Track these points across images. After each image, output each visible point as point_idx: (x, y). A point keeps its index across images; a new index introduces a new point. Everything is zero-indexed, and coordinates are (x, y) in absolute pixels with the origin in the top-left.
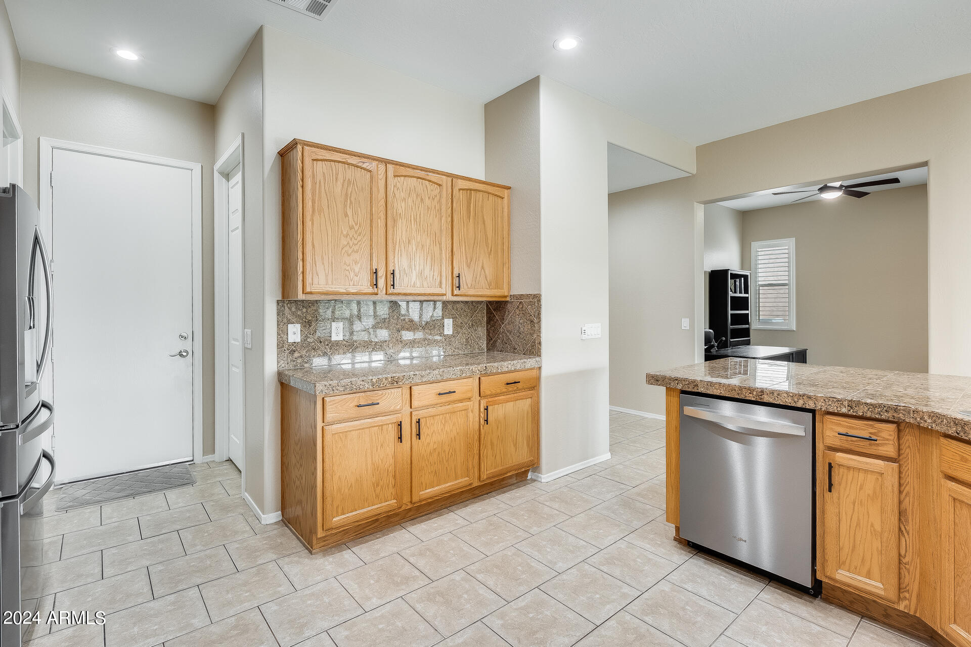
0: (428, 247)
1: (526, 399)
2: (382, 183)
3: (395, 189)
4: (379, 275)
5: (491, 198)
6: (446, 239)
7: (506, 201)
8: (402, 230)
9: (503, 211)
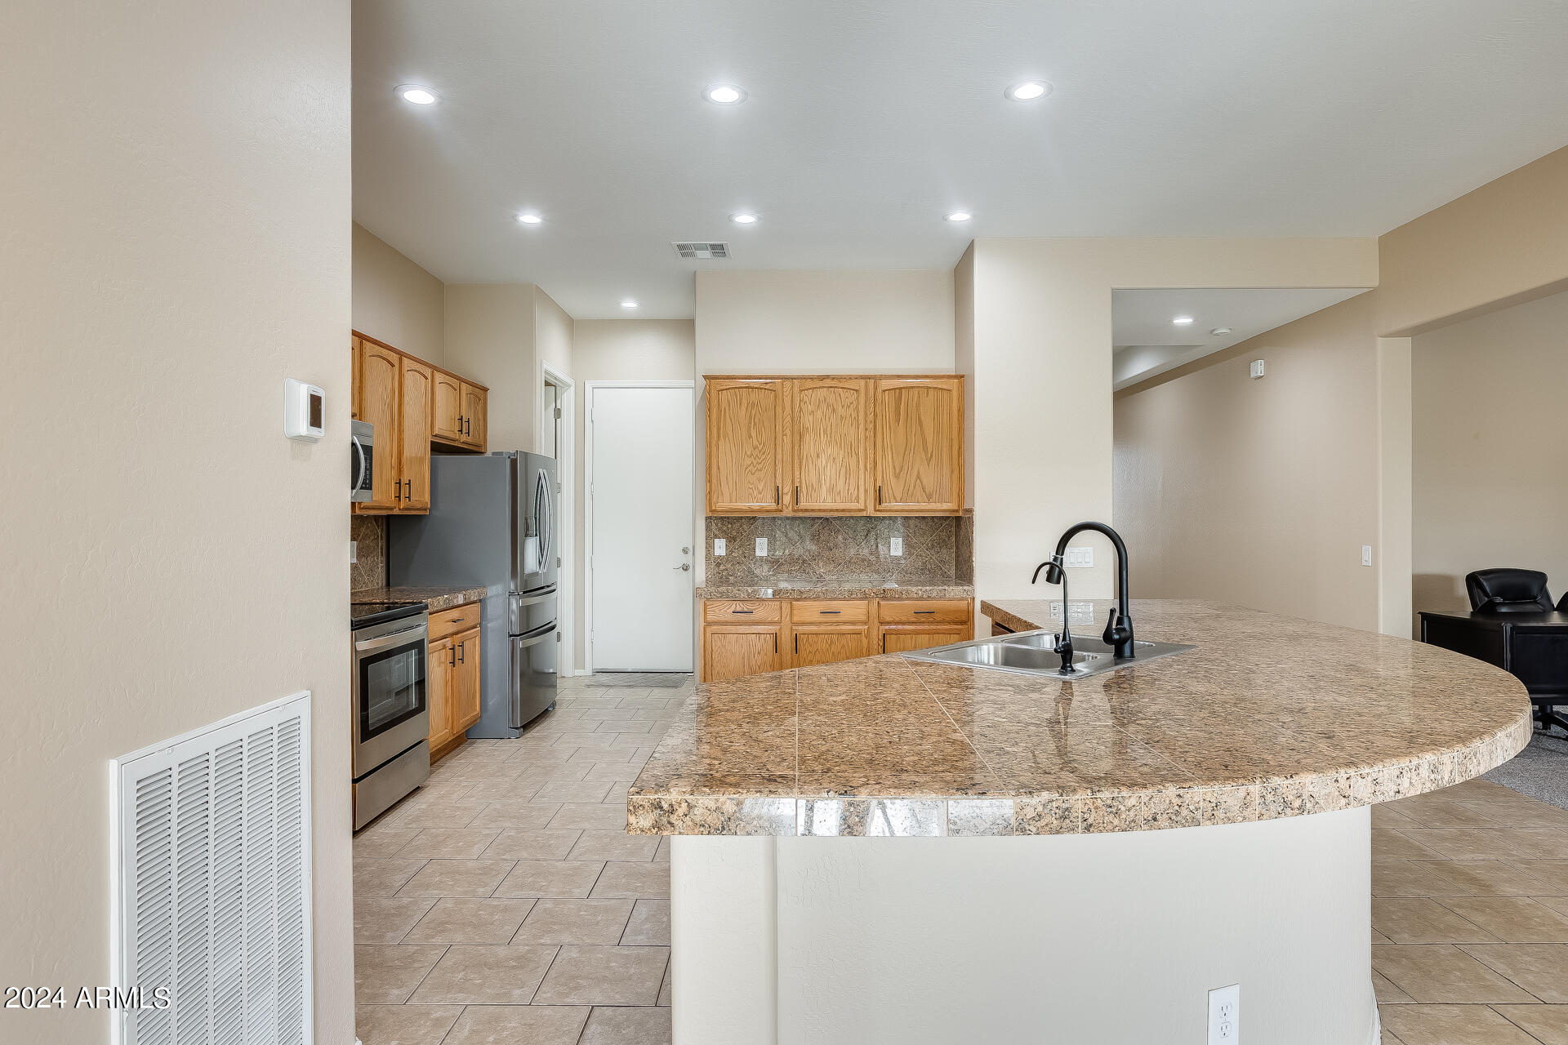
0: (841, 459)
1: (951, 634)
2: (787, 401)
3: (802, 404)
4: (785, 491)
5: (931, 392)
6: (866, 449)
7: (955, 394)
8: (809, 446)
9: (951, 407)
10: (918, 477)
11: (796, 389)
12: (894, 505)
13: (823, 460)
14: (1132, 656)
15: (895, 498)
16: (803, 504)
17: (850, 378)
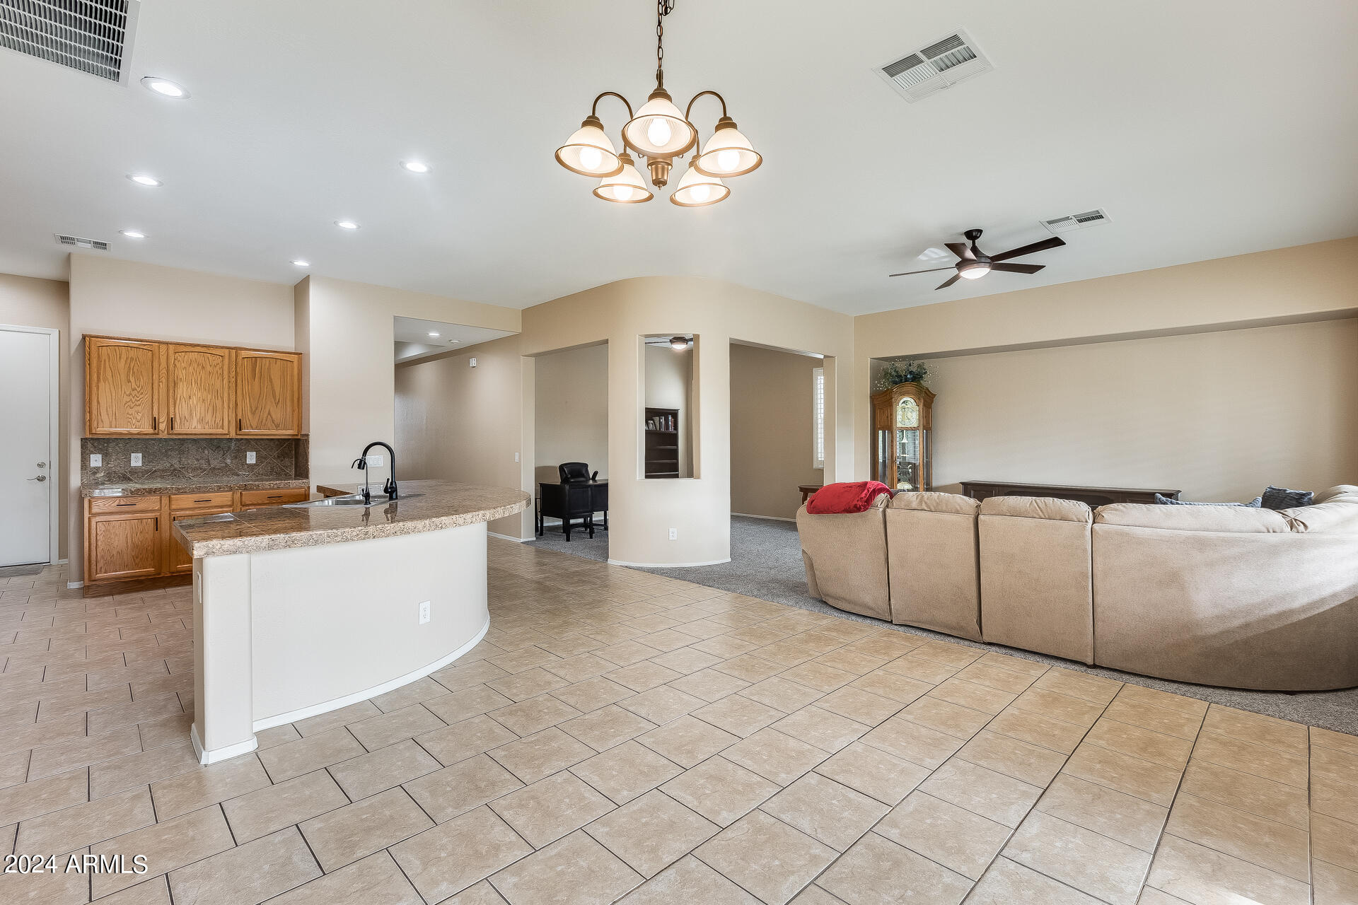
0: (209, 401)
2: (163, 359)
3: (176, 361)
4: (161, 420)
5: (278, 362)
6: (229, 394)
7: (296, 364)
8: (182, 390)
9: (293, 371)
10: (269, 413)
11: (171, 352)
12: (250, 431)
13: (194, 399)
14: (397, 498)
15: (252, 427)
16: (177, 429)
17: (217, 347)
